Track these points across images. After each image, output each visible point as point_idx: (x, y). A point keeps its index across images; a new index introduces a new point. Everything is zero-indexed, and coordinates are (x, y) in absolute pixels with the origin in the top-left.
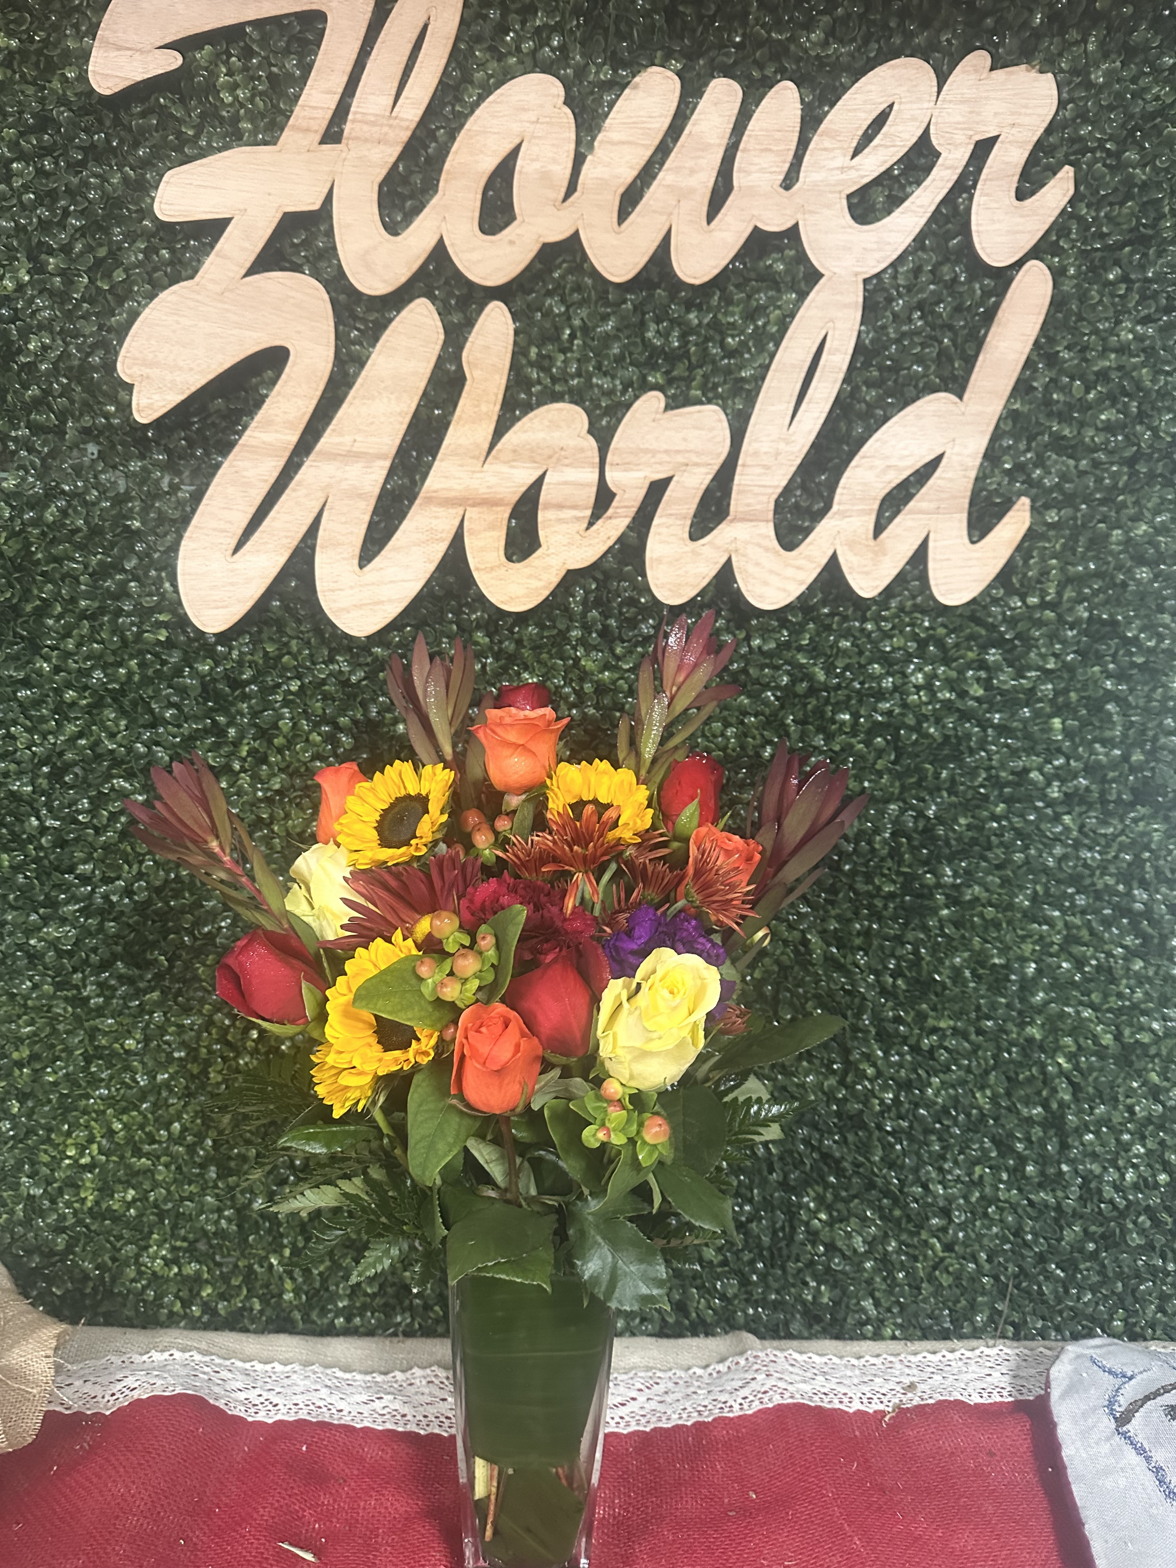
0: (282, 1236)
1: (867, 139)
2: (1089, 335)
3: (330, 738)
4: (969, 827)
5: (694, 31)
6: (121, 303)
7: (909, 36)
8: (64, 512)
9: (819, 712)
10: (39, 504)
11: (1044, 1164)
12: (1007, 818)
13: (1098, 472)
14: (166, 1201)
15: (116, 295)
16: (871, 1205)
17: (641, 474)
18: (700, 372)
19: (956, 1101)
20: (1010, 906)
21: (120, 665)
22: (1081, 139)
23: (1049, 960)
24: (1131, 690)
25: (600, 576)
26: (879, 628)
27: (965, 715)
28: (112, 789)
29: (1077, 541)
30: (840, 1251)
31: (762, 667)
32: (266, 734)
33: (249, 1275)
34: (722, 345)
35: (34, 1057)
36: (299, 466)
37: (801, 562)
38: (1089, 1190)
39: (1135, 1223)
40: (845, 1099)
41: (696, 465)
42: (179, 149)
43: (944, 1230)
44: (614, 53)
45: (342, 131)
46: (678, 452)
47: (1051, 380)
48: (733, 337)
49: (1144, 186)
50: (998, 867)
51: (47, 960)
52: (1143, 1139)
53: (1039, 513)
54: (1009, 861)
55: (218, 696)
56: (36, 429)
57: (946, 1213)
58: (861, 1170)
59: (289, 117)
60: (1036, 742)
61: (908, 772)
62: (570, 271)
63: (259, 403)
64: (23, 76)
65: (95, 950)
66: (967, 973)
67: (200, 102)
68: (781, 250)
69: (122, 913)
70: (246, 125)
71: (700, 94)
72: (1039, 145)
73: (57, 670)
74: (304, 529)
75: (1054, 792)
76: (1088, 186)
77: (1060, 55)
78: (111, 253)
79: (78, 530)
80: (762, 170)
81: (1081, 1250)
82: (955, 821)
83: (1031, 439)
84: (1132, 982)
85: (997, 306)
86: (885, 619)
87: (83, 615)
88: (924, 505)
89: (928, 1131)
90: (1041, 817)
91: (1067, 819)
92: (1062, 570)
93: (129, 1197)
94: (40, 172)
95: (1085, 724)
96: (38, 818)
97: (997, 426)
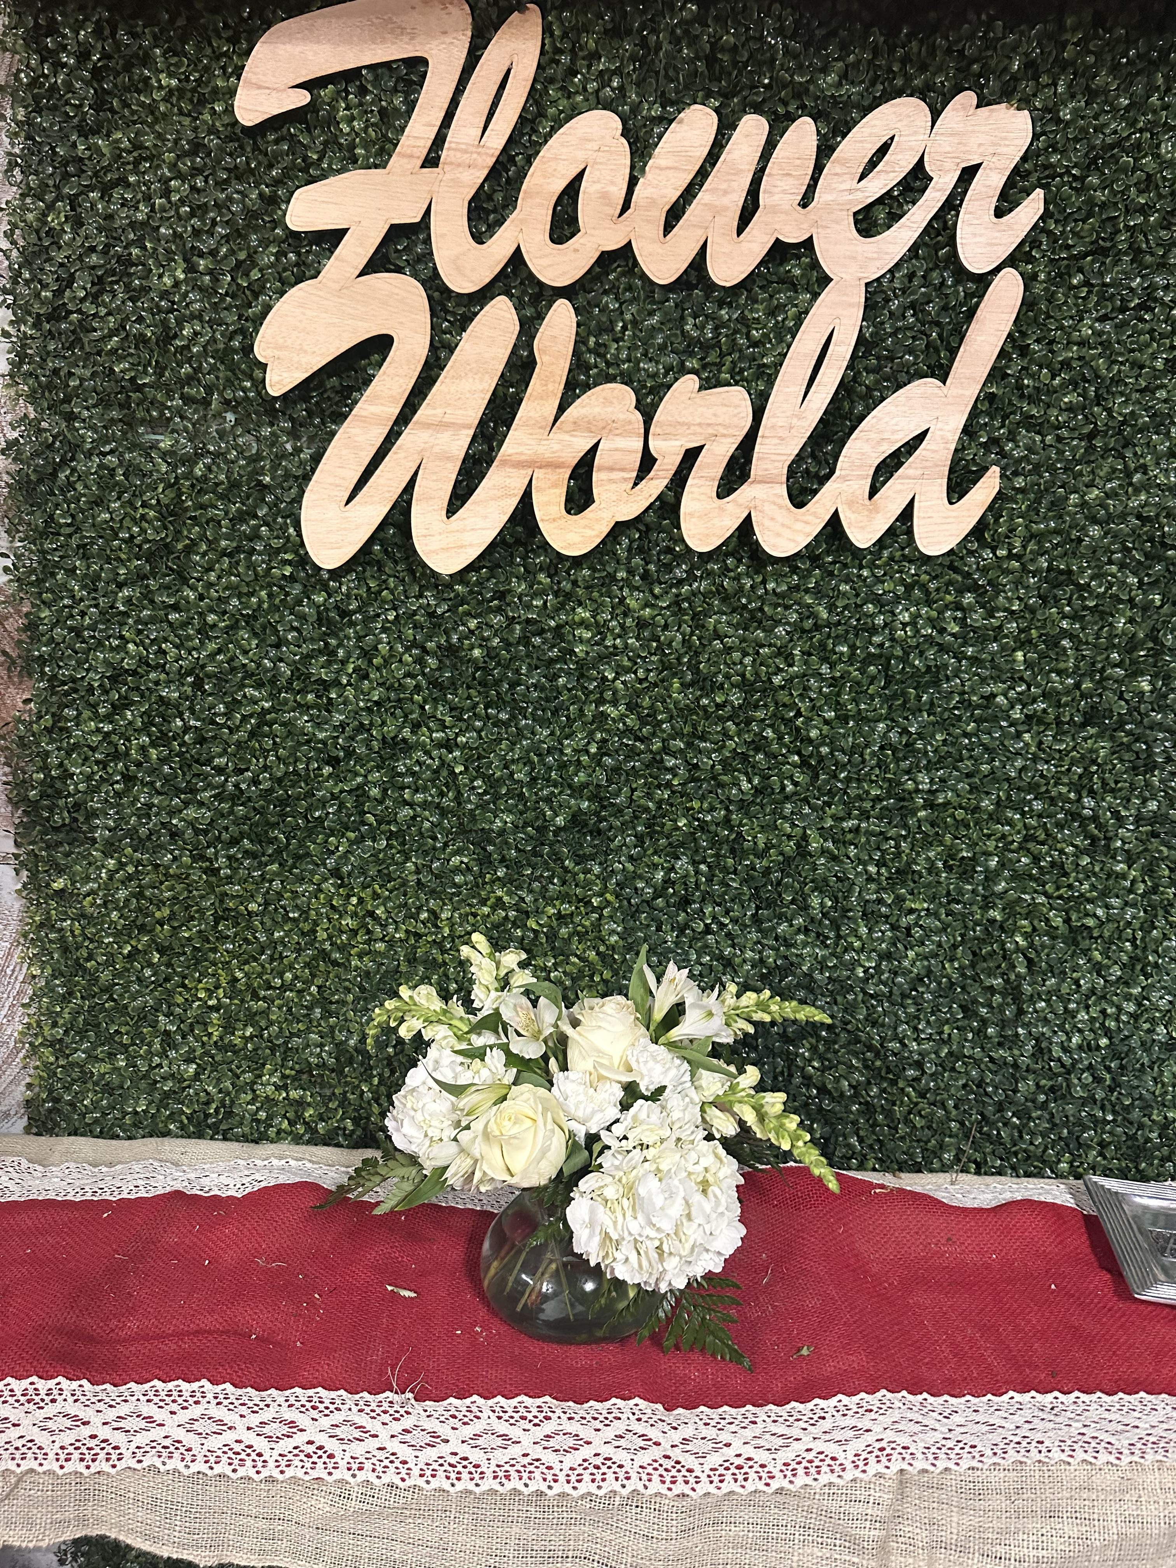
0: (371, 1068)
1: (872, 164)
2: (1056, 329)
3: (420, 661)
4: (945, 741)
5: (730, 74)
6: (257, 298)
7: (908, 79)
8: (209, 468)
9: (823, 645)
10: (190, 461)
11: (1003, 1028)
12: (977, 736)
13: (1060, 446)
14: (277, 1037)
15: (252, 291)
16: (856, 1054)
17: (678, 443)
18: (729, 359)
19: (929, 973)
20: (977, 809)
21: (252, 594)
22: (1052, 166)
23: (1010, 855)
24: (1083, 629)
25: (643, 528)
26: (873, 575)
27: (943, 648)
28: (245, 696)
29: (1040, 503)
30: (829, 1093)
31: (777, 605)
32: (368, 654)
33: (344, 1102)
34: (748, 336)
35: (172, 916)
36: (399, 434)
37: (809, 518)
38: (1041, 1050)
39: (1079, 1079)
40: (835, 966)
41: (724, 436)
42: (305, 170)
43: (916, 1079)
44: (663, 93)
45: (439, 157)
46: (709, 425)
47: (1023, 368)
48: (757, 329)
49: (1103, 206)
50: (968, 776)
51: (186, 836)
52: (1087, 1007)
53: (1009, 479)
54: (979, 771)
55: (330, 623)
56: (187, 400)
57: (919, 1065)
58: (849, 1027)
59: (396, 145)
60: (1000, 670)
61: (895, 696)
62: (623, 274)
63: (367, 382)
64: (180, 109)
65: (226, 829)
66: (940, 864)
67: (323, 132)
68: (798, 257)
69: (249, 799)
70: (359, 151)
71: (734, 127)
72: (1016, 171)
73: (201, 598)
74: (404, 485)
75: (1016, 714)
76: (1056, 205)
77: (1035, 95)
78: (249, 256)
79: (222, 483)
80: (784, 192)
81: (1034, 1101)
82: (933, 736)
83: (1005, 417)
84: (1081, 876)
85: (977, 305)
86: (878, 567)
87: (224, 553)
88: (911, 472)
89: (904, 996)
90: (1004, 735)
91: (1027, 736)
92: (1026, 527)
93: (248, 1034)
94: (193, 188)
95: (1042, 656)
96: (183, 720)
97: (975, 407)
